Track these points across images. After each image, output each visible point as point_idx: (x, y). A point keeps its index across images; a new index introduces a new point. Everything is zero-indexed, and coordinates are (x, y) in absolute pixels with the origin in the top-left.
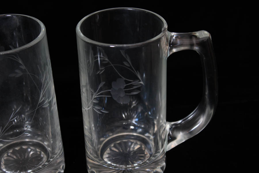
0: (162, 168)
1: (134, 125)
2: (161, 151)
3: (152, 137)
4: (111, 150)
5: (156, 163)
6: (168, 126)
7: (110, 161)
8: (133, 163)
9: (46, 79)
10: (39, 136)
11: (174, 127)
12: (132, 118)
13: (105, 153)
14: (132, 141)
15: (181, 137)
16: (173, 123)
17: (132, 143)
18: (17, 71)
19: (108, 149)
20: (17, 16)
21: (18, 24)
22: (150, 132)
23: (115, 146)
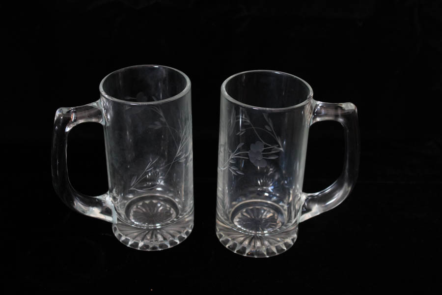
0: (293, 240)
1: (269, 192)
2: (294, 221)
3: (286, 207)
4: (242, 215)
5: (288, 233)
6: (304, 197)
7: (240, 225)
8: (263, 230)
9: (185, 134)
10: (170, 191)
11: (310, 198)
12: (268, 186)
13: (236, 217)
14: (265, 208)
15: (316, 210)
16: (309, 194)
17: (265, 210)
18: (157, 123)
19: (240, 214)
20: (164, 68)
21: (164, 76)
22: (285, 201)
23: (246, 212)
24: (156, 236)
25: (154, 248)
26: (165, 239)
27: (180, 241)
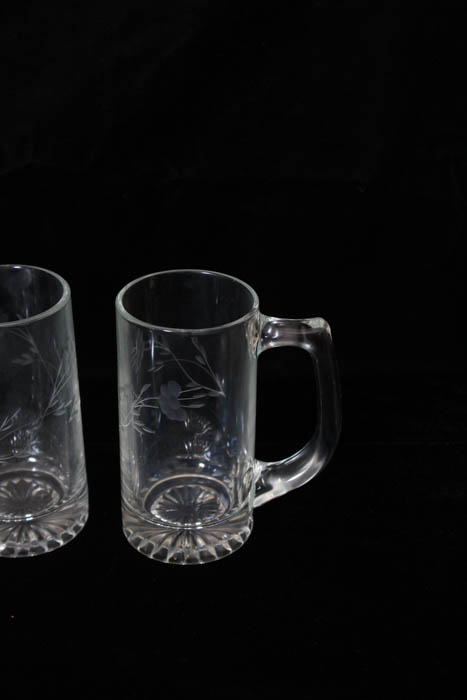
0: (243, 536)
1: (205, 462)
3: (232, 485)
4: (164, 498)
6: (259, 468)
7: (159, 514)
9: (63, 370)
10: (52, 464)
11: (270, 469)
12: (201, 452)
13: (156, 502)
14: (203, 488)
15: (280, 487)
16: (270, 464)
17: (201, 491)
18: (25, 356)
19: (161, 497)
20: (30, 269)
21: (30, 280)
22: (230, 475)
23: (172, 493)
24: (27, 535)
25: (23, 552)
26: (41, 538)
27: (64, 540)
